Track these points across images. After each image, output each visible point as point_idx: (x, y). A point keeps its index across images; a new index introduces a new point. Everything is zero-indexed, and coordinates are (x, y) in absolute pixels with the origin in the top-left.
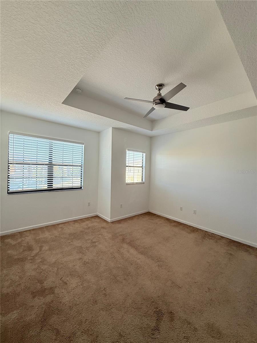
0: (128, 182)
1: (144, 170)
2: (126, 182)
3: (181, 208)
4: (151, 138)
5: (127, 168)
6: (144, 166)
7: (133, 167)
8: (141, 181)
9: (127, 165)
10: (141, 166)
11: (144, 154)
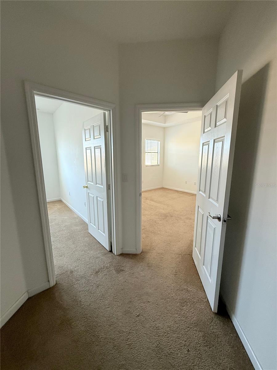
0: (147, 164)
1: (159, 155)
2: (146, 164)
3: (186, 182)
4: (164, 128)
5: (146, 153)
6: (159, 152)
7: (151, 152)
8: (157, 164)
9: (146, 151)
10: (157, 152)
11: (159, 142)
